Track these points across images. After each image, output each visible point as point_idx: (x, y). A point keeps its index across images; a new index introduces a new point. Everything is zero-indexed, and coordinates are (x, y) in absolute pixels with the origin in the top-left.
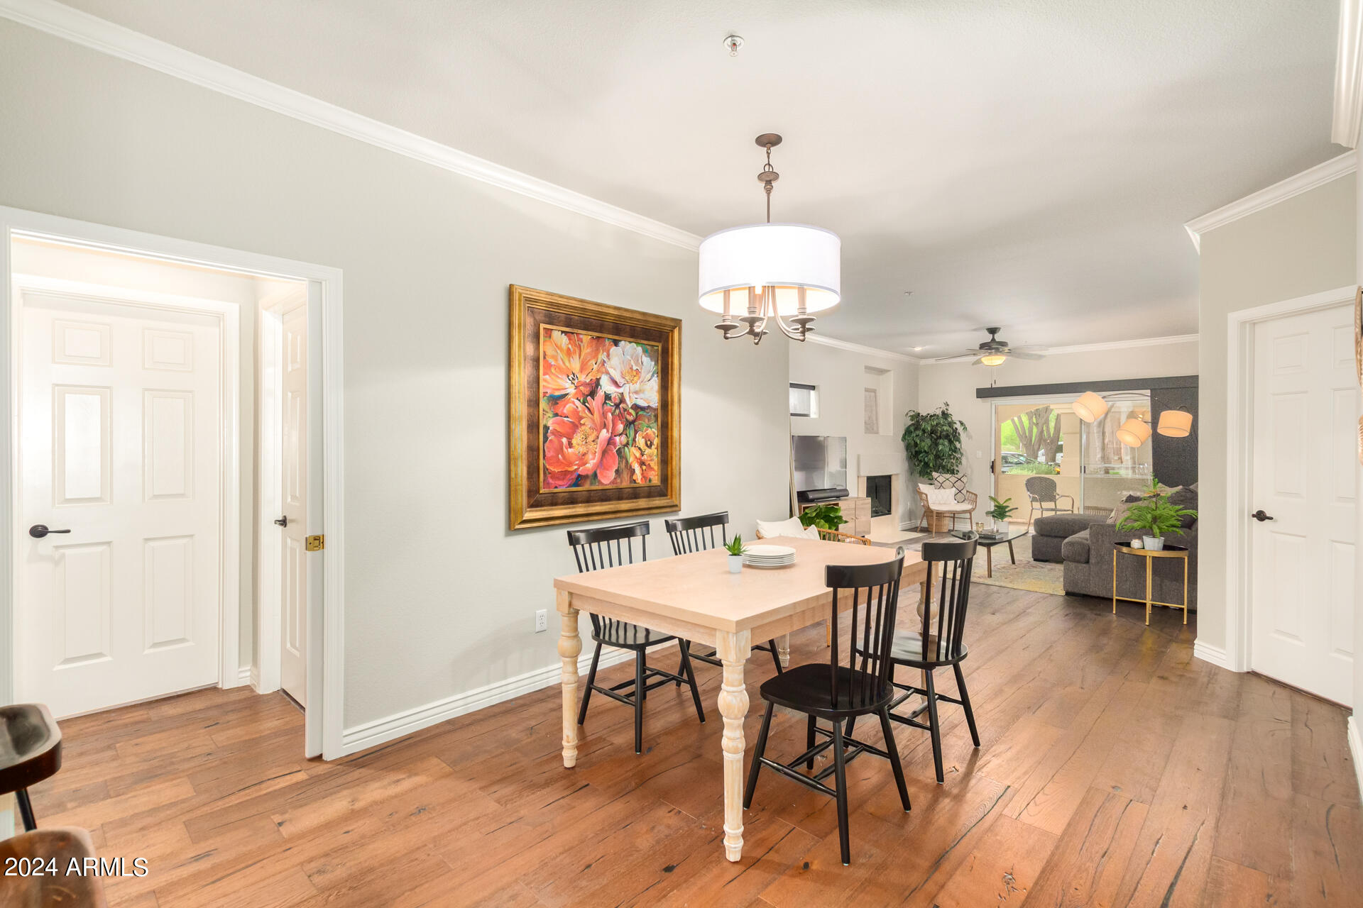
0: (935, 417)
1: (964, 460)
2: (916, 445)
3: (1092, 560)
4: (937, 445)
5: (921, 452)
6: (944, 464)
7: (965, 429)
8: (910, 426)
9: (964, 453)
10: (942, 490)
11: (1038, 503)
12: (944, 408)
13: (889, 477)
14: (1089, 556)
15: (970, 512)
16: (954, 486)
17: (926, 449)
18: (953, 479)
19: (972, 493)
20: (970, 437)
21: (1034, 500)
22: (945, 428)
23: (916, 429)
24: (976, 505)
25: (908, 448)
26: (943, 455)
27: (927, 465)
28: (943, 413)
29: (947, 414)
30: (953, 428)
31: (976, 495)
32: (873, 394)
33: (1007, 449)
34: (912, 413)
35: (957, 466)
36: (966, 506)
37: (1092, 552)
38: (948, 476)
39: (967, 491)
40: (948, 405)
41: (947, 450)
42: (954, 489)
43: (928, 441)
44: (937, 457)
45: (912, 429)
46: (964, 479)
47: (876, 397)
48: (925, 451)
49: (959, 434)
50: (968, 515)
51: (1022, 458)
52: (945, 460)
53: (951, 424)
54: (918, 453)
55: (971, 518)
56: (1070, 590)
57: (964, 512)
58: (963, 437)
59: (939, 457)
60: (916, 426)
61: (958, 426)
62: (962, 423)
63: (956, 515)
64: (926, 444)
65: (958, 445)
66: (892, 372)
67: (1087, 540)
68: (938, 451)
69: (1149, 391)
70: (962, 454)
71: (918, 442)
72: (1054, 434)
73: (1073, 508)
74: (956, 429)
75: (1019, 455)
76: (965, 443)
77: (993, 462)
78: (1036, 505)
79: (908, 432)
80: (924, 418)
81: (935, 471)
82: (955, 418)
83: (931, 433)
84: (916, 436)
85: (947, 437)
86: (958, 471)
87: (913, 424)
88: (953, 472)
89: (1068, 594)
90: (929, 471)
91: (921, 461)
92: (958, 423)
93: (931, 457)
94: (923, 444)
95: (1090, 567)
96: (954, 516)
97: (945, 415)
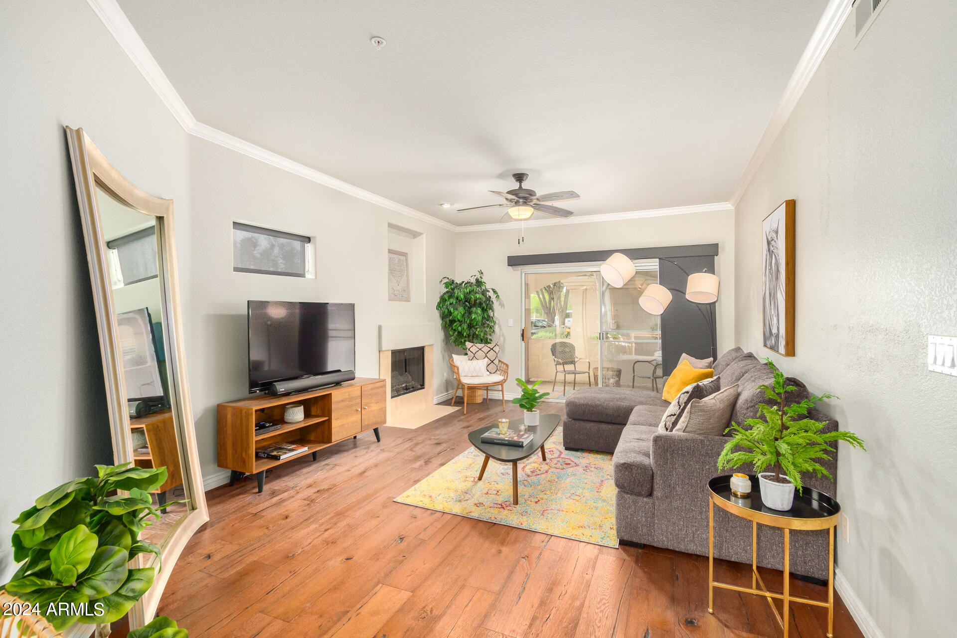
0: (468, 285)
1: (497, 328)
2: (450, 313)
3: (658, 493)
4: (470, 313)
5: (455, 321)
6: (477, 333)
7: (498, 297)
8: (445, 294)
9: (497, 322)
10: (475, 362)
11: (562, 366)
12: (478, 276)
13: (422, 349)
14: (652, 487)
15: (501, 383)
16: (486, 356)
17: (459, 317)
18: (486, 349)
19: (504, 364)
20: (502, 305)
21: (558, 364)
22: (478, 296)
23: (450, 297)
24: (507, 377)
25: (443, 317)
26: (476, 325)
27: (460, 334)
28: (477, 280)
29: (481, 282)
30: (486, 297)
31: (507, 365)
32: (402, 258)
33: (534, 317)
34: (446, 280)
35: (490, 335)
36: (498, 378)
37: (658, 480)
38: (480, 346)
39: (499, 361)
40: (482, 273)
41: (480, 318)
42: (486, 359)
43: (461, 309)
44: (470, 326)
45: (446, 297)
46: (497, 349)
47: (407, 260)
48: (459, 320)
49: (492, 302)
50: (500, 387)
51: (544, 322)
52: (478, 330)
53: (484, 293)
54: (452, 322)
55: (502, 391)
56: (625, 538)
57: (497, 384)
58: (496, 305)
59: (473, 327)
60: (451, 294)
61: (491, 294)
62: (494, 291)
63: (489, 388)
64: (458, 313)
65: (491, 314)
66: (424, 235)
67: (647, 455)
68: (471, 320)
69: (657, 260)
70: (495, 323)
71: (452, 310)
72: (564, 306)
73: (589, 370)
74: (490, 297)
75: (543, 320)
76: (498, 312)
77: (523, 330)
78: (560, 368)
79: (443, 300)
80: (458, 286)
81: (469, 341)
82: (488, 286)
83: (465, 301)
84: (450, 304)
85: (480, 304)
86: (491, 340)
87: (447, 292)
88: (486, 341)
89: (623, 543)
90: (463, 341)
91: (455, 330)
92: (491, 290)
93: (465, 326)
94: (456, 312)
95: (654, 504)
96: (487, 387)
97: (479, 283)
